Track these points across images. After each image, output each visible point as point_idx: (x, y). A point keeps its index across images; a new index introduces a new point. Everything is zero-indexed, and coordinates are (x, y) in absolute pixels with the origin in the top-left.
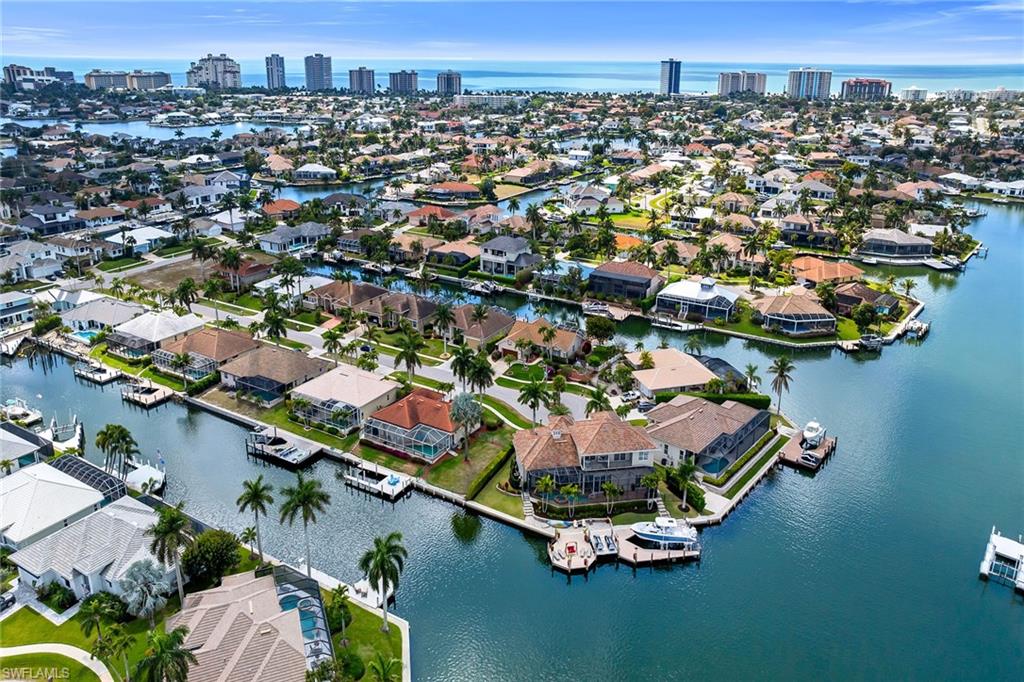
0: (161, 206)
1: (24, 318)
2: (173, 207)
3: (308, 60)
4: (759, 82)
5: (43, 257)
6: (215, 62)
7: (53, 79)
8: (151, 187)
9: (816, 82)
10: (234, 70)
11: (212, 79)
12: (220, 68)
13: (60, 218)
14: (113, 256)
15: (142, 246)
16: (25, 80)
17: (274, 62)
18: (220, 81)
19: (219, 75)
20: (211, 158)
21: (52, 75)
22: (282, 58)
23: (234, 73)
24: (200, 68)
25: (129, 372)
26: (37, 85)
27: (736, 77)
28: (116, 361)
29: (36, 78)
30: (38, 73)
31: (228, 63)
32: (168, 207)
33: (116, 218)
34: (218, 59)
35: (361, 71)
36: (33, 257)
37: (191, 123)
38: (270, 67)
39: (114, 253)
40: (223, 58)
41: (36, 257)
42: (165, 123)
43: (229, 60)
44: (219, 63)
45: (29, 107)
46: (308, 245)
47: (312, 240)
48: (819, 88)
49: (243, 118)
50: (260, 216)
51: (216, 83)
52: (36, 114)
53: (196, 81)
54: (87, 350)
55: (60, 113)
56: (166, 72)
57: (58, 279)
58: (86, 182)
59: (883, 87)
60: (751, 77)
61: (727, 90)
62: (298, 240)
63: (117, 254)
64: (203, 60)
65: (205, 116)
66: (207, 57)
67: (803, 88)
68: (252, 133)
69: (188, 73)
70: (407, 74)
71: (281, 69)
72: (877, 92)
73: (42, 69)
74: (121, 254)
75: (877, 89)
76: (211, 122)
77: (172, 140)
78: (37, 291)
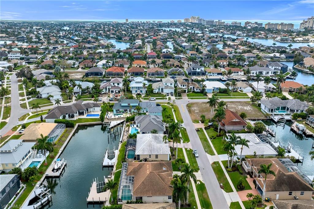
0: (239, 72)
2: (244, 74)
5: (169, 85)
7: (256, 25)
8: (245, 63)
11: (310, 26)
13: (198, 70)
14: (196, 91)
15: (209, 90)
16: (249, 26)
20: (280, 55)
21: (256, 24)
24: (306, 22)
26: (251, 27)
29: (252, 25)
30: (253, 24)
32: (242, 73)
33: (218, 74)
36: (166, 84)
37: (289, 41)
39: (197, 90)
41: (167, 85)
45: (241, 33)
46: (289, 113)
47: (292, 111)
50: (275, 87)
52: (242, 35)
53: (303, 27)
55: (249, 35)
56: (292, 24)
58: (228, 58)
62: (284, 108)
63: (198, 91)
65: (296, 39)
68: (308, 47)
69: (301, 24)
73: (254, 23)
74: (200, 91)
76: (298, 41)
77: (271, 46)
78: (156, 99)
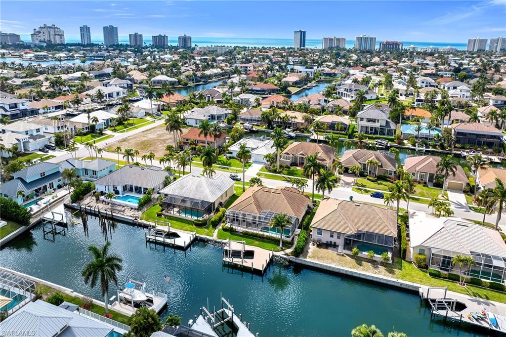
0: (84, 99)
1: (55, 186)
2: (91, 100)
3: (105, 28)
4: (342, 43)
5: (34, 134)
6: (49, 29)
9: (369, 43)
10: (60, 34)
11: (47, 39)
12: (52, 33)
13: (20, 107)
17: (85, 30)
18: (52, 40)
19: (52, 37)
22: (89, 28)
23: (61, 35)
25: (203, 234)
27: (331, 40)
28: (179, 223)
31: (56, 30)
32: (89, 100)
33: (57, 107)
34: (50, 28)
35: (136, 35)
36: (27, 134)
38: (82, 32)
40: (53, 27)
41: (29, 134)
42: (33, 59)
43: (57, 28)
44: (51, 30)
46: (217, 121)
48: (370, 45)
49: (80, 57)
51: (50, 41)
54: (139, 214)
56: (17, 34)
57: (50, 151)
59: (399, 45)
60: (338, 40)
61: (327, 46)
64: (41, 28)
65: (57, 55)
66: (43, 26)
67: (363, 45)
69: (32, 35)
70: (162, 36)
71: (88, 33)
72: (396, 47)
75: (396, 46)
76: (62, 59)
